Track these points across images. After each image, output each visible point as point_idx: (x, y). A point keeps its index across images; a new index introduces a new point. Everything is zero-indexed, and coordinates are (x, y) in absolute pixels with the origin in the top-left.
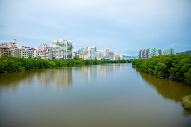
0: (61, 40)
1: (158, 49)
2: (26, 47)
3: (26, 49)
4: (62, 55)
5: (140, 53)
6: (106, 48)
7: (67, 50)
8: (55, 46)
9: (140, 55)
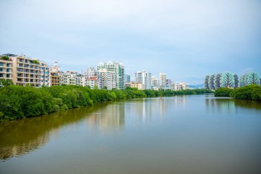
0: (110, 63)
1: (233, 74)
2: (72, 73)
3: (72, 76)
4: (114, 83)
5: (207, 80)
6: (161, 74)
7: (118, 77)
8: (105, 70)
9: (206, 83)
